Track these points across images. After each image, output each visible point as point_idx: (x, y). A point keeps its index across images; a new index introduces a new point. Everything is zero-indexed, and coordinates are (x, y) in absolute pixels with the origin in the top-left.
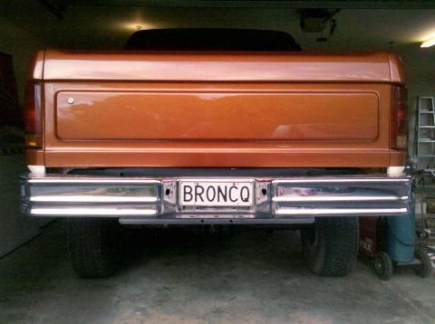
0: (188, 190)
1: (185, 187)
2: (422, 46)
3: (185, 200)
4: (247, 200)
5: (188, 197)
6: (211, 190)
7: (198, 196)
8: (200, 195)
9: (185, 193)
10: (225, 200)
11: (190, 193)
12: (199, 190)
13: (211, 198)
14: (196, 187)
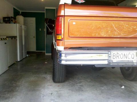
0: (114, 55)
1: (113, 54)
2: (136, 6)
3: (113, 58)
4: (133, 58)
5: (114, 57)
6: (122, 55)
7: (117, 57)
8: (118, 56)
9: (113, 56)
10: (126, 58)
11: (115, 56)
12: (118, 55)
13: (122, 57)
14: (117, 54)
